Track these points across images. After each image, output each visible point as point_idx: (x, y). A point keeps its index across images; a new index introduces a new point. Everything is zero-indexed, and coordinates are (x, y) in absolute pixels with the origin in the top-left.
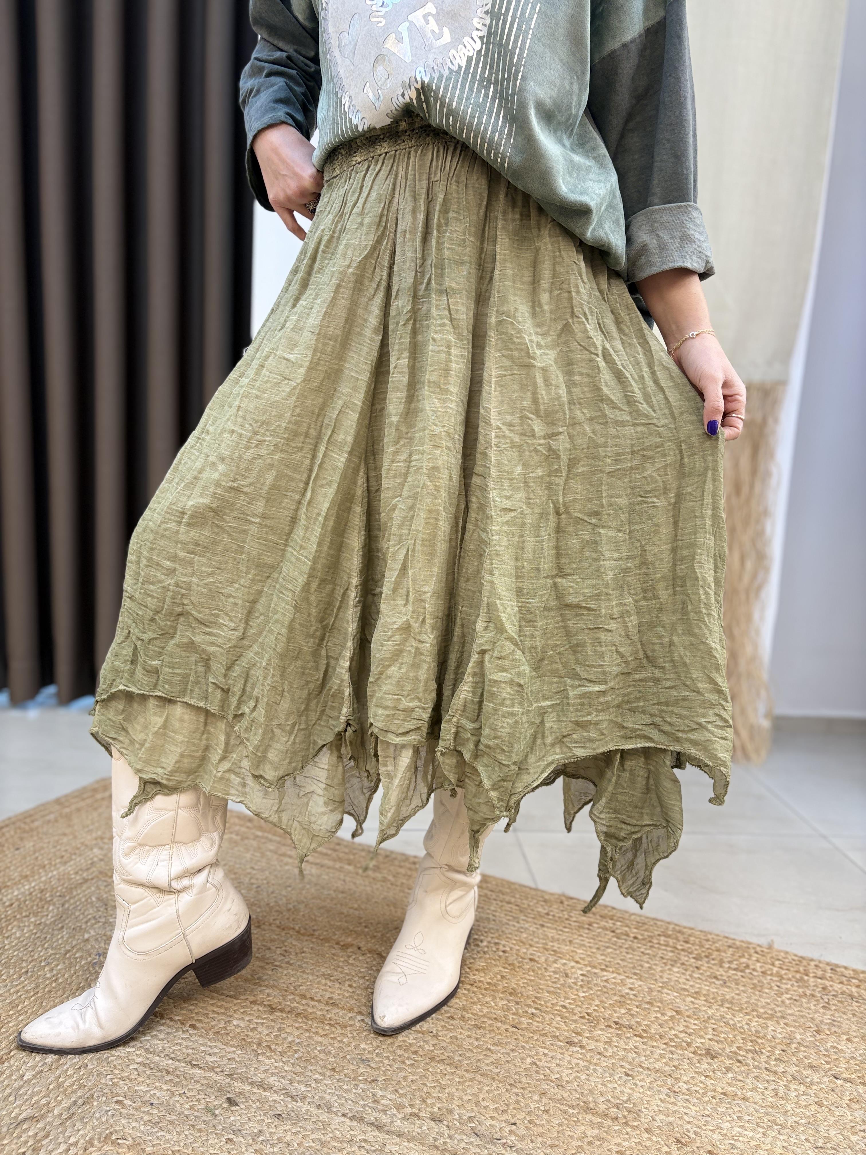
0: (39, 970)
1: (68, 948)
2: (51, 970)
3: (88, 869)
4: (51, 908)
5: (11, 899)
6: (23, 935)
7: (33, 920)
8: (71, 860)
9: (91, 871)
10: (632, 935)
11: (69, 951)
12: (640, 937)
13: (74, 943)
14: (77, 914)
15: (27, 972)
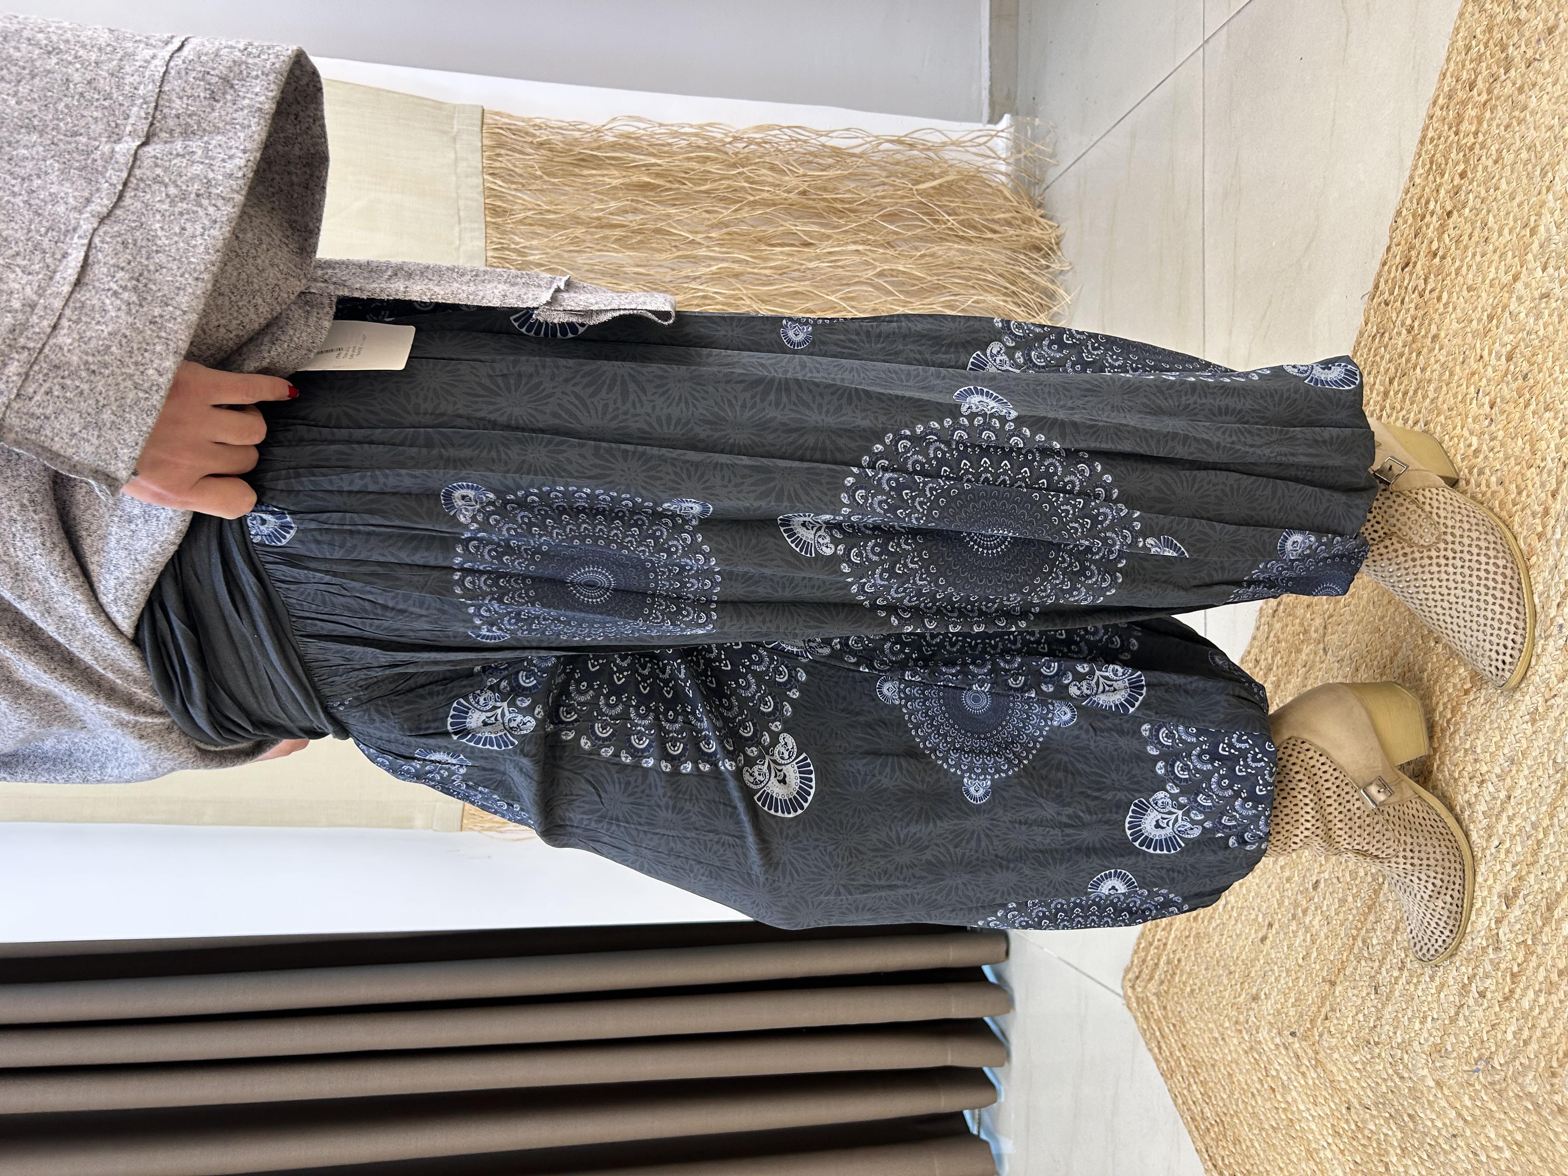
8: (1279, 1076)
14: (1384, 1089)
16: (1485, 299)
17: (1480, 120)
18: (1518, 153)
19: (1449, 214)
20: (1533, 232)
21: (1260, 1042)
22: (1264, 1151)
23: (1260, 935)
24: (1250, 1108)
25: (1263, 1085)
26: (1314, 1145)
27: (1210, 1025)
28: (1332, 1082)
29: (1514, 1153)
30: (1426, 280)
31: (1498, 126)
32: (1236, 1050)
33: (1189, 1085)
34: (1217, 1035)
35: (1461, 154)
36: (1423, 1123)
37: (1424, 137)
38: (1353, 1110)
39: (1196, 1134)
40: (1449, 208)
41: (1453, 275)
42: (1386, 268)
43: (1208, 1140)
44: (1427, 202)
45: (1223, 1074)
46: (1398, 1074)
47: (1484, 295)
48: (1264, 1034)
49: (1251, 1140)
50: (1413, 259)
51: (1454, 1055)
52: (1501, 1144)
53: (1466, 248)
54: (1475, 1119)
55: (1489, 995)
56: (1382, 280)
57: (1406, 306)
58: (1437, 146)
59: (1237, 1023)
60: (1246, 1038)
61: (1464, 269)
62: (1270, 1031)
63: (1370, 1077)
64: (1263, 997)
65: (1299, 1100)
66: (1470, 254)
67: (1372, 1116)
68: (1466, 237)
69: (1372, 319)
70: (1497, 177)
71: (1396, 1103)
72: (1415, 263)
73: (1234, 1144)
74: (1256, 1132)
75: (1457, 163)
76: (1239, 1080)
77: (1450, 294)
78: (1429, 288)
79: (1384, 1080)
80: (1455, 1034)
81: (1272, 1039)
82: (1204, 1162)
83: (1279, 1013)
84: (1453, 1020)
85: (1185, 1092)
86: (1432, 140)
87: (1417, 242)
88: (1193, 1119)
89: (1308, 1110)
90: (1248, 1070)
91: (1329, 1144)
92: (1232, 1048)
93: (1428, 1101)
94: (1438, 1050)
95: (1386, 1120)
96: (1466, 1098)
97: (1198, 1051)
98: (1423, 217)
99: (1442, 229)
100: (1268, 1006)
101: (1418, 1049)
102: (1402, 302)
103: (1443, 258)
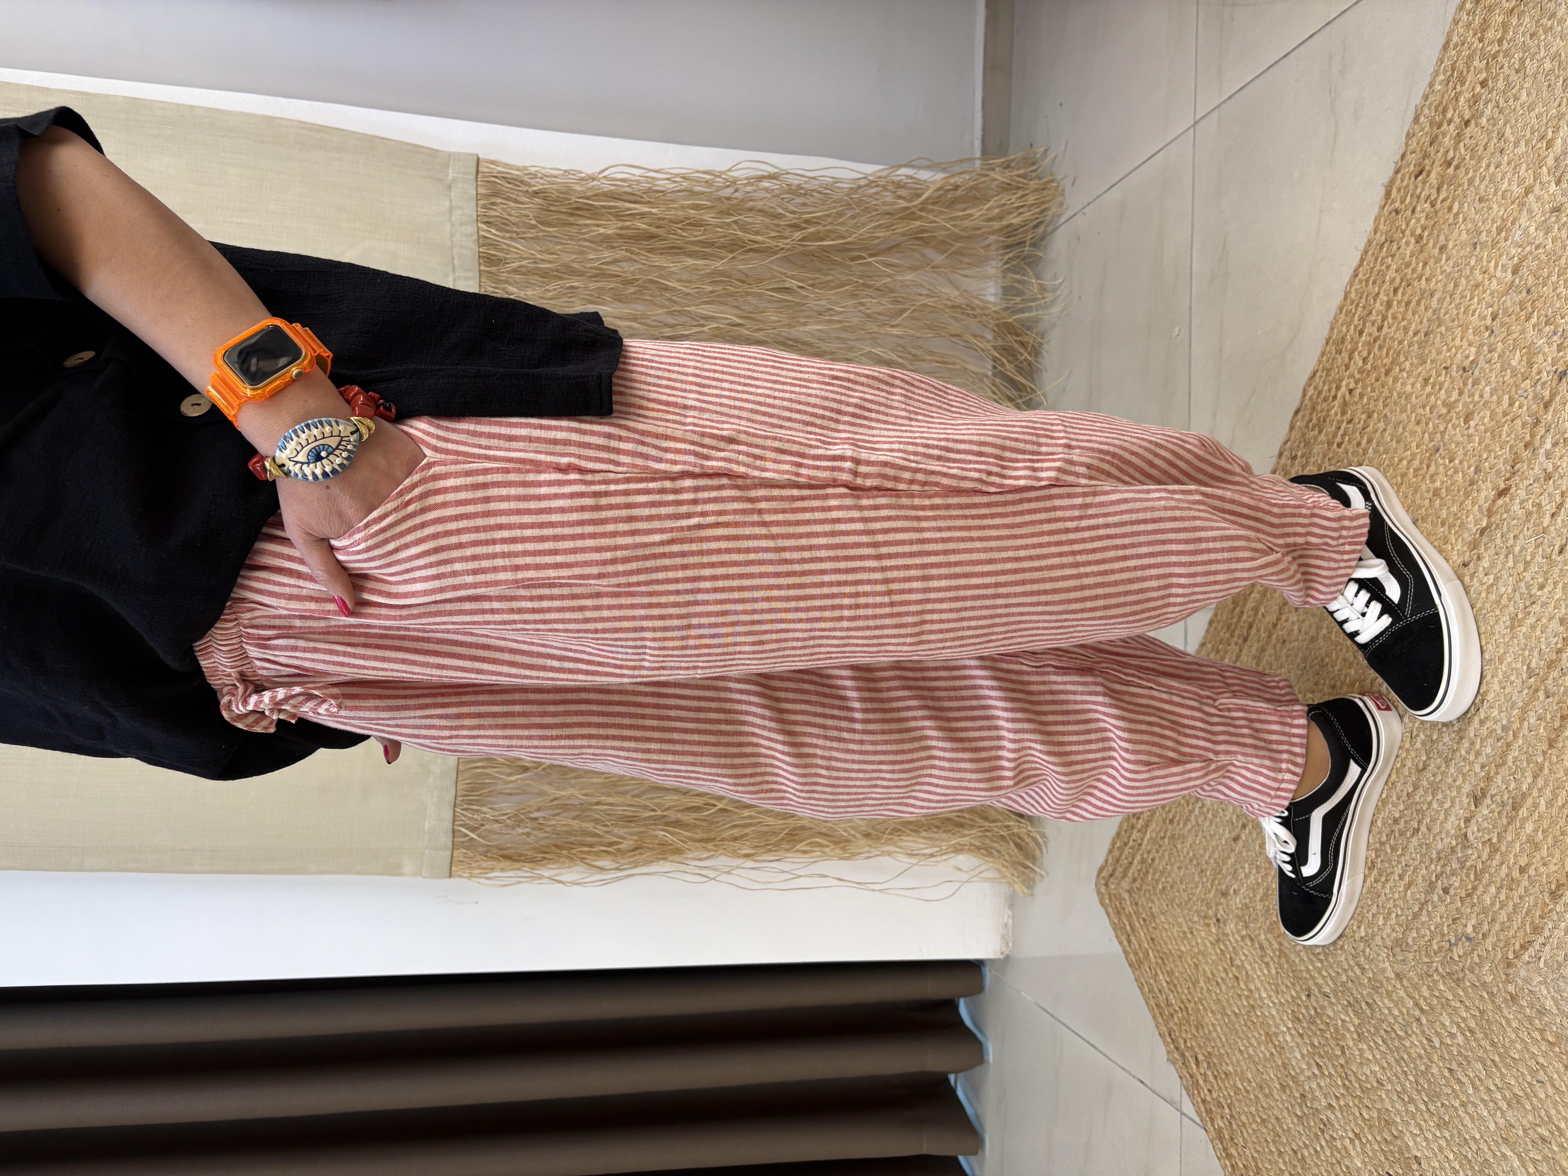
0: (1450, 1053)
1: (1410, 1003)
2: (1452, 1036)
3: (1262, 948)
4: (1331, 1014)
5: (1308, 1064)
6: (1377, 1062)
7: (1351, 1043)
8: (1243, 966)
9: (1266, 945)
10: (1478, 89)
11: (1417, 1004)
12: (1484, 75)
13: (1402, 993)
14: (1344, 979)
15: (1450, 1070)
16: (1497, 211)
17: (1505, 26)
18: (1541, 62)
19: (1467, 123)
20: (1549, 145)
21: (1227, 935)
22: (1226, 1035)
23: (1234, 834)
24: (1214, 995)
25: (1227, 974)
26: (1274, 1029)
27: (1180, 920)
28: (1293, 972)
29: (1466, 1038)
30: (1438, 190)
31: (1523, 35)
32: (1203, 943)
33: (1156, 974)
34: (1186, 929)
35: (1485, 62)
36: (1380, 1010)
37: (1448, 42)
38: (1313, 998)
39: (1160, 1020)
40: (1467, 117)
41: (1466, 186)
42: (1399, 175)
43: (1171, 1024)
44: (1445, 111)
45: (1189, 965)
46: (1359, 965)
47: (1495, 207)
48: (1230, 927)
49: (1213, 1025)
50: (1427, 168)
51: (1416, 948)
52: (1454, 1031)
53: (1480, 159)
54: (1432, 1008)
55: (1452, 892)
56: (1394, 191)
57: (1417, 215)
58: (1459, 53)
59: (1205, 917)
60: (1214, 930)
61: (1477, 180)
62: (1236, 925)
63: (1331, 967)
64: (1232, 892)
65: (1262, 989)
66: (1484, 165)
67: (1331, 1003)
68: (1482, 148)
69: (1381, 227)
70: (1518, 87)
71: (1355, 992)
72: (1429, 173)
73: (1197, 1028)
74: (1219, 1016)
75: (1480, 72)
76: (1204, 971)
77: (1461, 205)
78: (1441, 198)
79: (1345, 970)
80: (1418, 929)
81: (1238, 931)
82: (1166, 1044)
83: (1247, 907)
84: (1416, 916)
85: (1152, 981)
86: (1456, 46)
87: (1432, 150)
88: (1158, 1006)
89: (1270, 997)
90: (1213, 961)
91: (1289, 1029)
92: (1199, 941)
93: (1387, 991)
94: (1399, 944)
95: (1345, 1008)
96: (1424, 989)
97: (1166, 944)
98: (1440, 126)
99: (1459, 137)
100: (1236, 902)
101: (1380, 943)
102: (1413, 211)
103: (1457, 168)
